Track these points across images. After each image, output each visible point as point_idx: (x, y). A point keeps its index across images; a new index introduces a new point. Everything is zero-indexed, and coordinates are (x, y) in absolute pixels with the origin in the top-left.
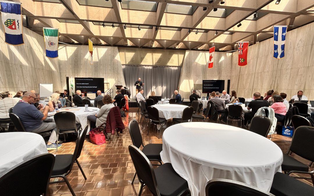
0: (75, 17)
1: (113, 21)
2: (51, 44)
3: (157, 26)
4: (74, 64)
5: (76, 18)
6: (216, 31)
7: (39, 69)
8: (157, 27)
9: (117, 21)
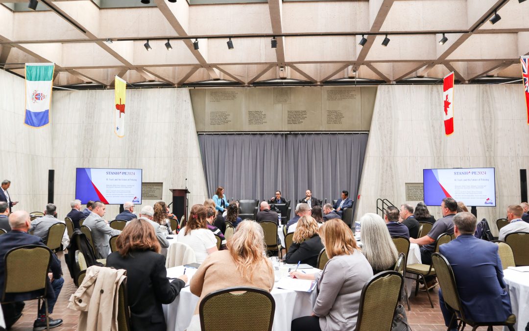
0: (87, 36)
1: (168, 35)
2: (38, 97)
3: (274, 36)
4: (85, 137)
5: (89, 37)
6: (442, 34)
7: (9, 152)
8: (276, 37)
9: (176, 35)
